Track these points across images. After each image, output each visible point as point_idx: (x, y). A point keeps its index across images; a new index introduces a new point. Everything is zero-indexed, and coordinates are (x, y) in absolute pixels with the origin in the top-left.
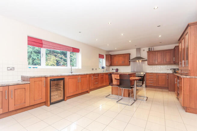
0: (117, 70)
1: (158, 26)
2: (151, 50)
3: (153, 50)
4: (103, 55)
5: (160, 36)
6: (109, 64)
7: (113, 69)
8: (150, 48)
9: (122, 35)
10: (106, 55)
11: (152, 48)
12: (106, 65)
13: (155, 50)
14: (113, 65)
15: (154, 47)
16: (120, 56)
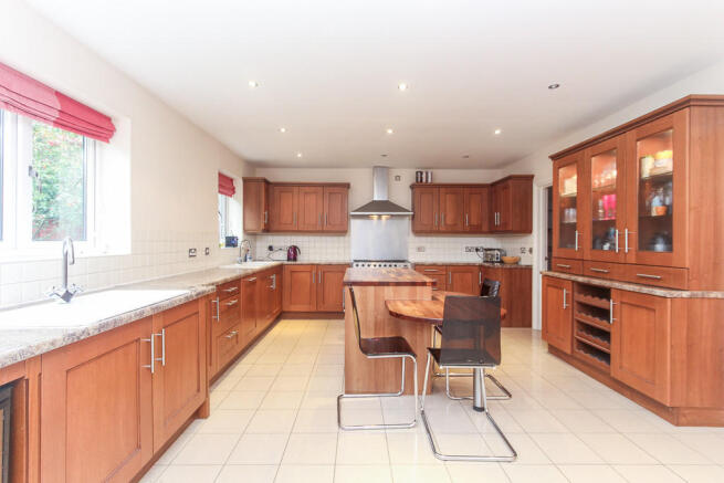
0: (293, 253)
1: (550, 87)
2: (424, 180)
3: (429, 180)
4: (232, 180)
5: (497, 132)
6: (262, 227)
7: (271, 248)
8: (421, 173)
9: (403, 87)
10: (246, 181)
11: (427, 173)
12: (245, 231)
13: (438, 181)
14: (275, 227)
15: (434, 171)
16: (307, 189)
